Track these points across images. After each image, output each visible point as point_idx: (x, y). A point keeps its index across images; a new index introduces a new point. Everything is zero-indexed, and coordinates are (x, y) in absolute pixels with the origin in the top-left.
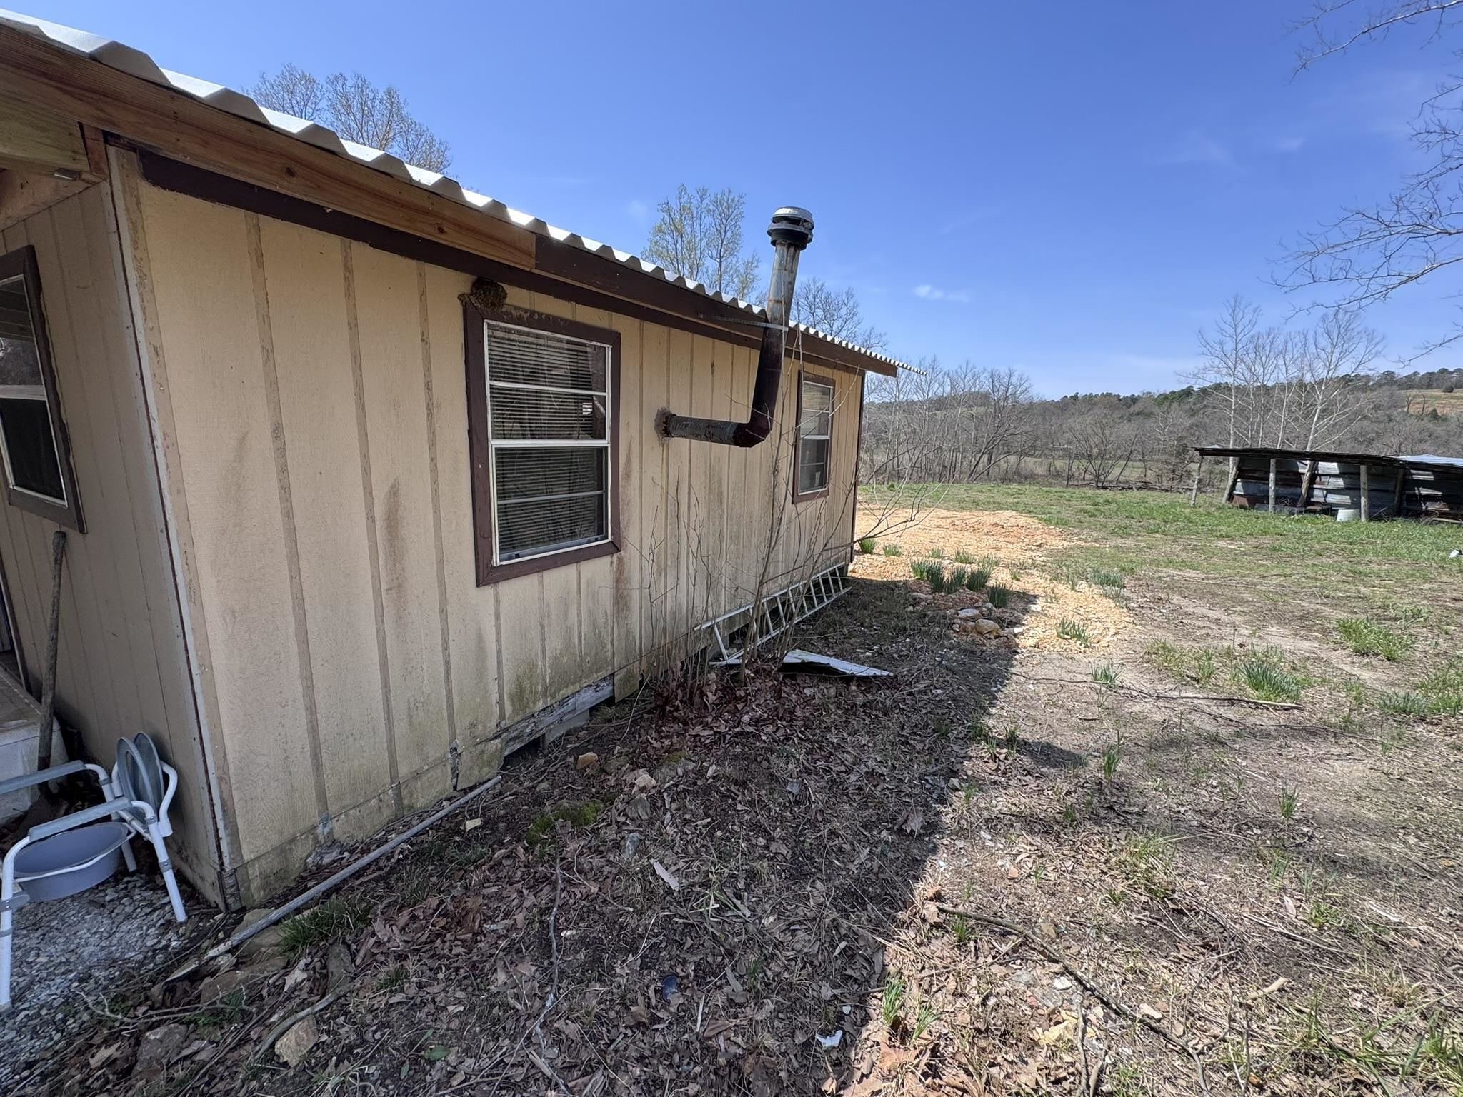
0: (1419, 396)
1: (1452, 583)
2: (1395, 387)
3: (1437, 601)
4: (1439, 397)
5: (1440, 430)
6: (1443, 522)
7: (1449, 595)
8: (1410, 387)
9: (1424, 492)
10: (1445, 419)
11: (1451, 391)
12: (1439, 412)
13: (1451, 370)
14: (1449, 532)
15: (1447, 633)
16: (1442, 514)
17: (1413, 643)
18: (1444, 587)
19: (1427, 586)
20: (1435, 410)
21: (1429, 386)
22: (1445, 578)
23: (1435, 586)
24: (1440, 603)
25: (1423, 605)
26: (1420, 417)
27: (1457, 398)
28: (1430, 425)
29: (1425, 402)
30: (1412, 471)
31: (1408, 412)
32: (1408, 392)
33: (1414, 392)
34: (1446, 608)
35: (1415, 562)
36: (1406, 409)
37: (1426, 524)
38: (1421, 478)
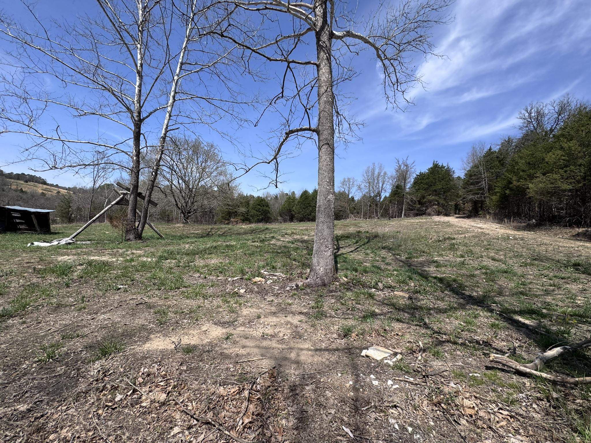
0: (14, 182)
1: (27, 257)
2: (4, 177)
3: (20, 265)
4: (23, 184)
5: (24, 197)
6: (26, 232)
7: (25, 261)
8: (11, 178)
9: (18, 221)
10: (25, 192)
11: (27, 182)
12: (24, 190)
13: (26, 174)
14: (29, 236)
15: (24, 277)
16: (26, 229)
17: (10, 284)
18: (24, 258)
19: (17, 259)
20: (22, 189)
21: (18, 179)
22: (24, 255)
23: (20, 259)
24: (22, 265)
25: (14, 267)
26: (16, 190)
27: (29, 185)
28: (20, 194)
29: (17, 185)
30: (12, 213)
31: (11, 188)
32: (10, 180)
33: (13, 180)
34: (24, 267)
35: (14, 250)
36: (10, 187)
37: (19, 234)
38: (16, 215)
